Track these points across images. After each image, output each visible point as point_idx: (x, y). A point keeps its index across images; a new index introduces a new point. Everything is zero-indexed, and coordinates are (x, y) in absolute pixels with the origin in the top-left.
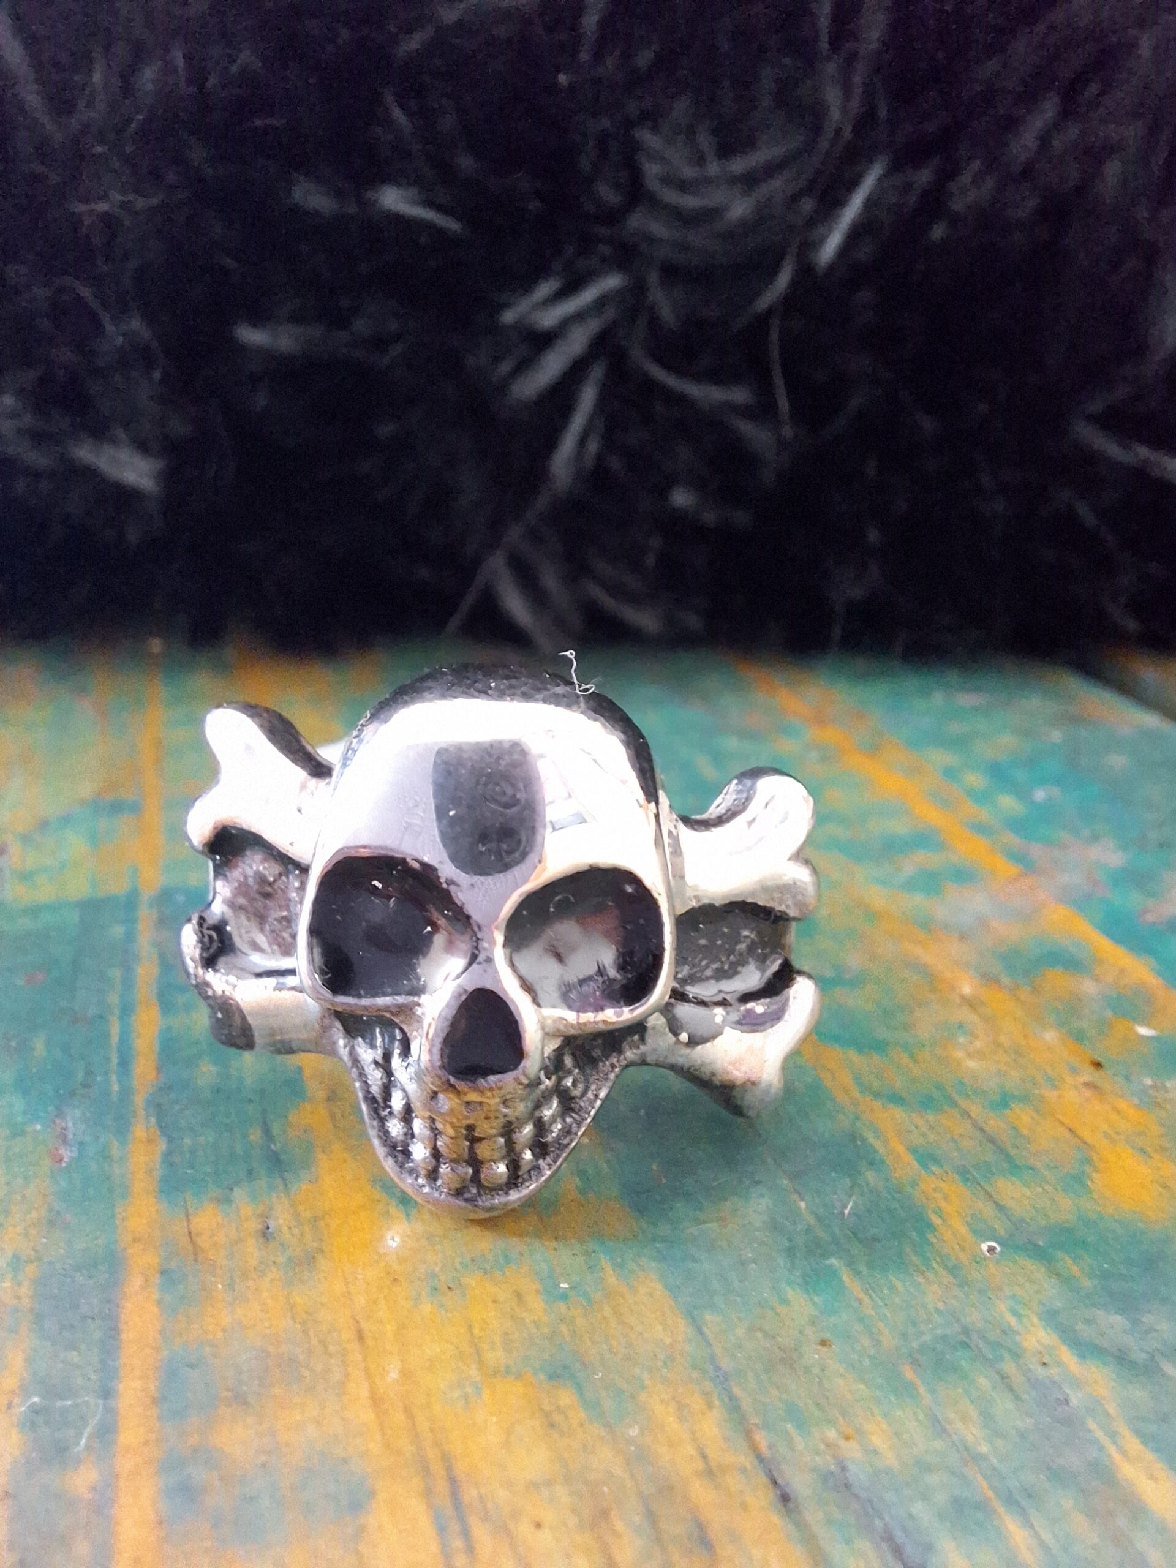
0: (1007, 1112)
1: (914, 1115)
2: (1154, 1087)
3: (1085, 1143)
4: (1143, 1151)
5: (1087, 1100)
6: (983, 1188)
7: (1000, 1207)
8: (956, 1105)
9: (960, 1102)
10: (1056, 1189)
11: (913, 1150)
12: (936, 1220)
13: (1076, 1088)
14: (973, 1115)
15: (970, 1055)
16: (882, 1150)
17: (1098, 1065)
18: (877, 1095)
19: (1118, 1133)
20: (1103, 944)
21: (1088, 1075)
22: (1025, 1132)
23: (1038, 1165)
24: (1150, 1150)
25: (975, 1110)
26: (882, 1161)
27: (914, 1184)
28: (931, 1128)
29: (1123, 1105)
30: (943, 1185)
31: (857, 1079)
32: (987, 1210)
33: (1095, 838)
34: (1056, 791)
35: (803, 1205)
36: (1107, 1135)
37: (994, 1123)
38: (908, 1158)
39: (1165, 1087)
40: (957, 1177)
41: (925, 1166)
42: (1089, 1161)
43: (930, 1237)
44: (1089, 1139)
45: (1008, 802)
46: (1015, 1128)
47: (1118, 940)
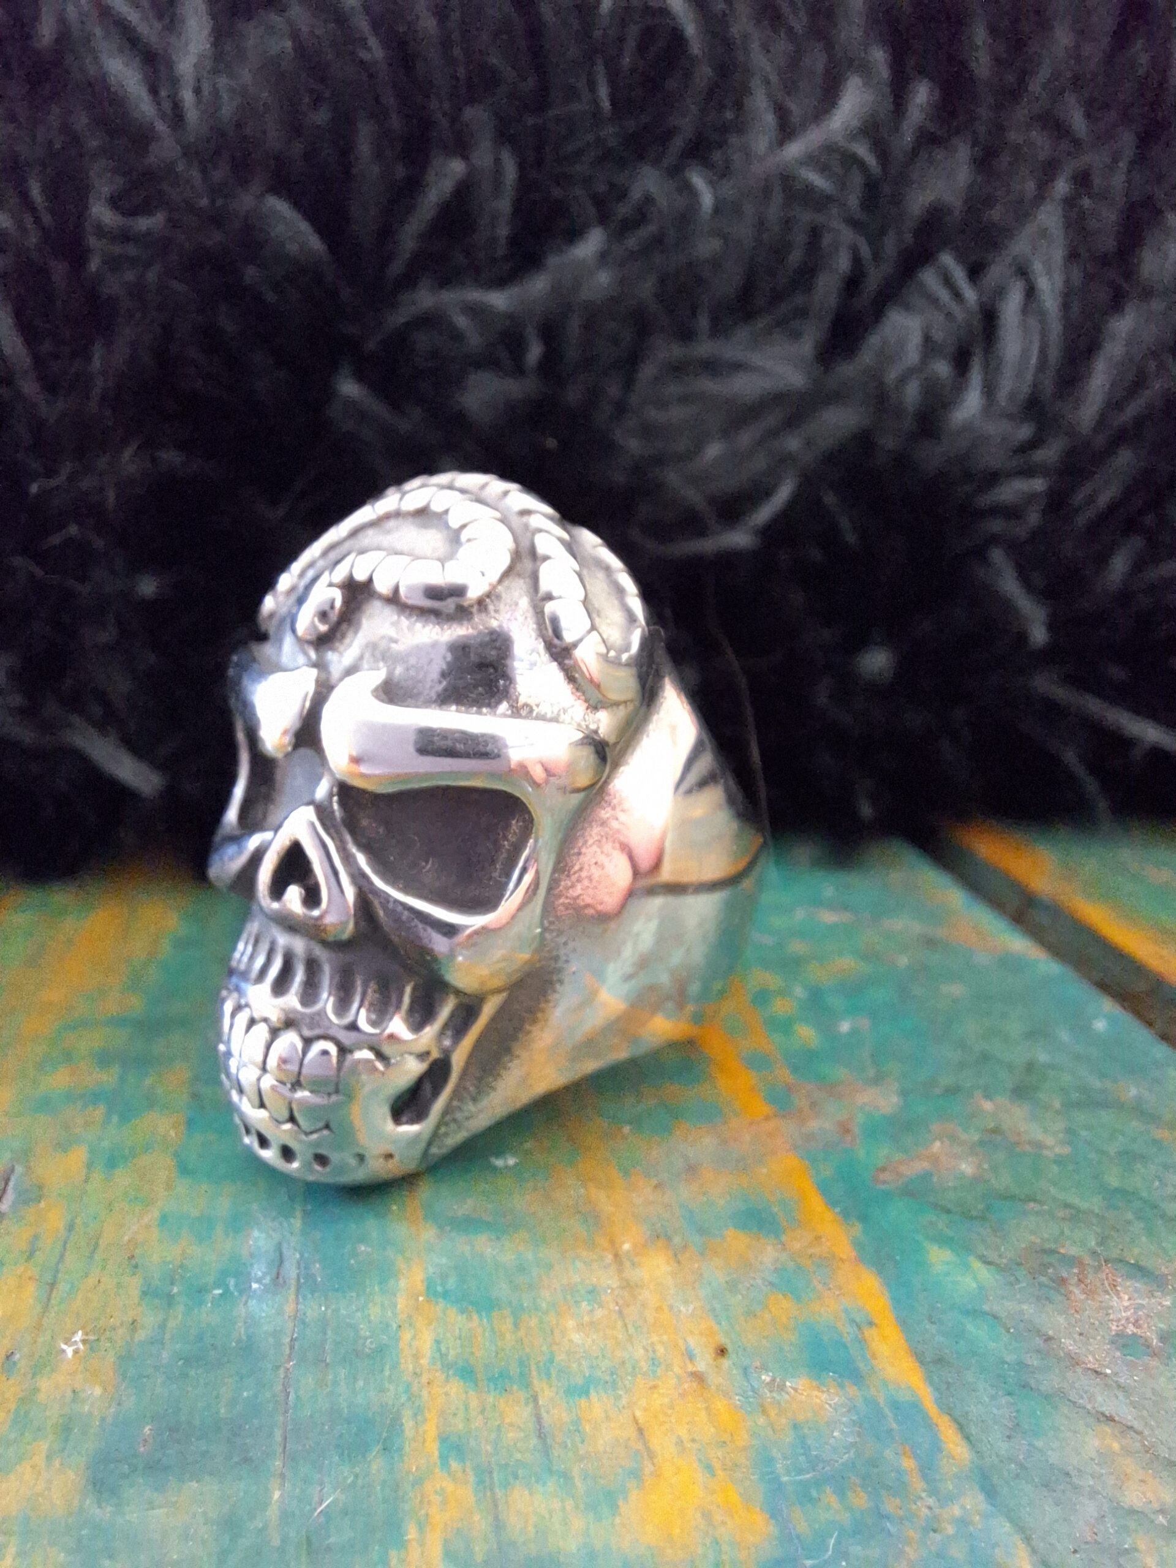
0: (583, 1402)
1: (471, 1393)
2: (771, 1385)
3: (648, 1449)
4: (709, 1468)
5: (683, 1395)
6: (493, 1494)
7: (498, 1526)
8: (528, 1385)
9: (535, 1382)
10: (577, 1507)
11: (443, 1439)
12: (412, 1533)
13: (679, 1378)
14: (540, 1403)
15: (580, 1327)
16: (409, 1432)
17: (722, 1352)
18: (447, 1366)
19: (693, 1440)
20: (816, 1203)
21: (703, 1363)
22: (588, 1428)
23: (576, 1472)
24: (717, 1465)
25: (546, 1394)
26: (400, 1449)
27: (418, 1482)
28: (482, 1411)
29: (720, 1404)
30: (450, 1487)
31: (438, 1342)
32: (480, 1523)
33: (877, 1080)
34: (865, 1023)
35: (277, 1495)
36: (680, 1443)
37: (557, 1413)
38: (433, 1448)
39: (782, 1388)
40: (472, 1478)
41: (444, 1459)
42: (636, 1474)
43: (393, 1553)
44: (655, 1443)
45: (807, 1034)
46: (577, 1422)
47: (831, 1203)
